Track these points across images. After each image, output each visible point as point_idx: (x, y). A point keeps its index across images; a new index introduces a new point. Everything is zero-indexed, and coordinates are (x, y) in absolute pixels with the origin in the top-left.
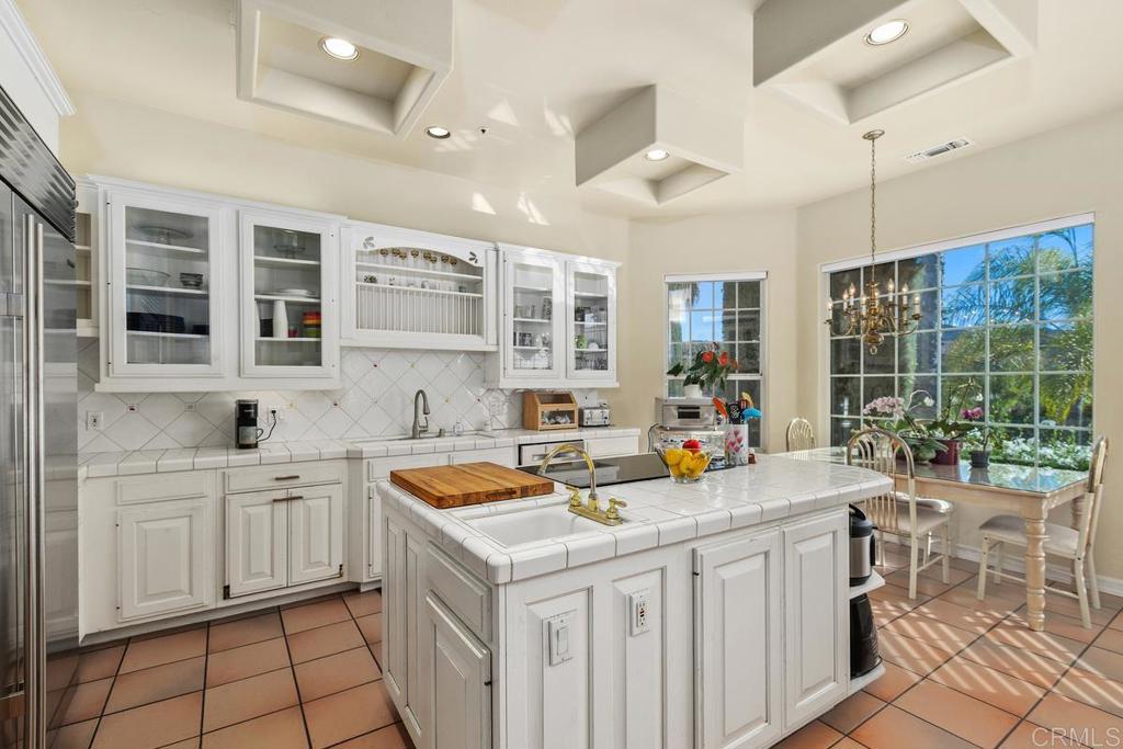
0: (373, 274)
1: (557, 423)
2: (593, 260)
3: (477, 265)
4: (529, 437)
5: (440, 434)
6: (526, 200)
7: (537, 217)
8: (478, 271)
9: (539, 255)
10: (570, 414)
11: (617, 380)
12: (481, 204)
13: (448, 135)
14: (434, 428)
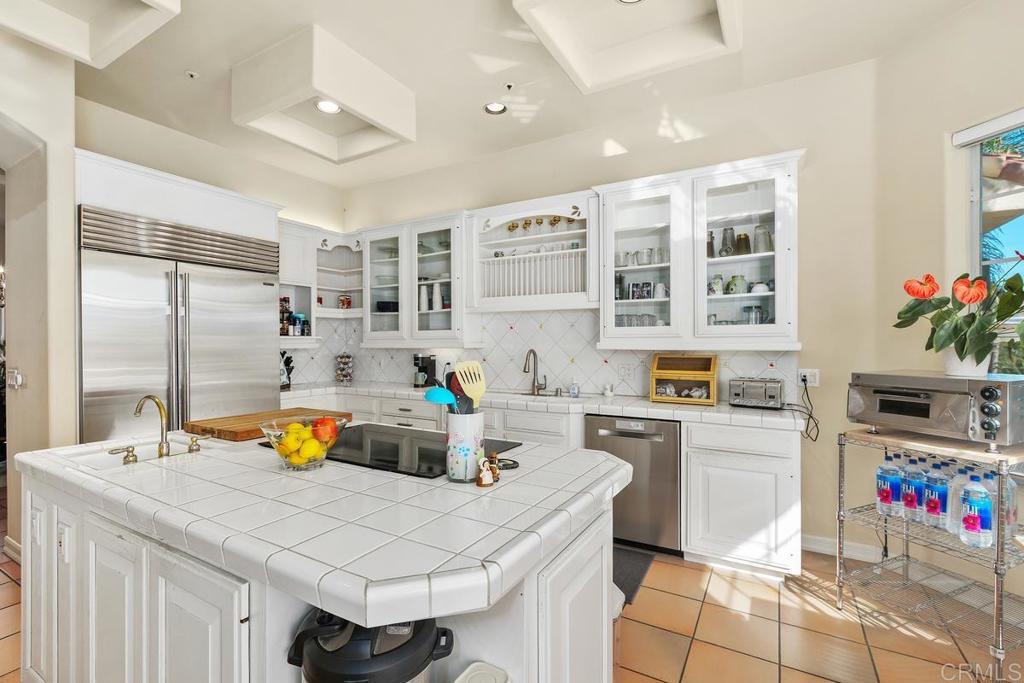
0: (498, 250)
1: (688, 396)
2: (741, 164)
3: (581, 217)
4: (645, 410)
5: (558, 393)
6: (671, 121)
7: (687, 133)
8: (583, 223)
9: (653, 185)
10: (706, 385)
11: (799, 340)
12: (612, 148)
13: (504, 110)
14: (551, 388)
